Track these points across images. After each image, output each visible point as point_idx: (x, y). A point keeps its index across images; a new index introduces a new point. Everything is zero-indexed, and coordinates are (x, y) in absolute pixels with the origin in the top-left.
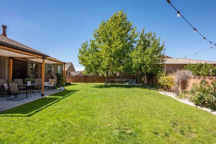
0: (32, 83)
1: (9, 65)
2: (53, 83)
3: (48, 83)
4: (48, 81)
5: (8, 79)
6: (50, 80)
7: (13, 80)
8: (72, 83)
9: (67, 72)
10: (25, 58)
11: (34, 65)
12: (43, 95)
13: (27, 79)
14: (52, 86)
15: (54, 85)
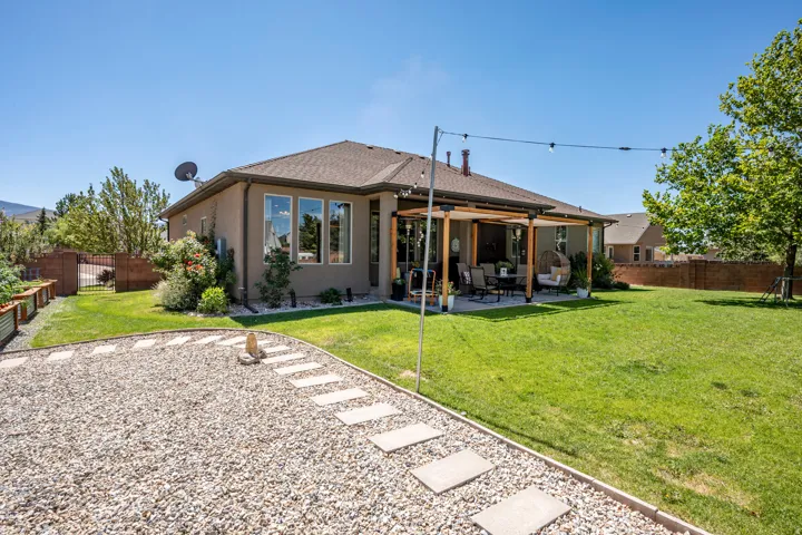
0: (508, 272)
1: (472, 236)
2: (559, 277)
3: (548, 276)
4: (550, 273)
5: (471, 263)
6: (553, 269)
7: (478, 264)
8: (632, 286)
9: (637, 250)
10: (498, 220)
11: (519, 233)
12: (528, 300)
13: (501, 263)
14: (557, 284)
15: (563, 284)
